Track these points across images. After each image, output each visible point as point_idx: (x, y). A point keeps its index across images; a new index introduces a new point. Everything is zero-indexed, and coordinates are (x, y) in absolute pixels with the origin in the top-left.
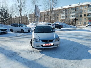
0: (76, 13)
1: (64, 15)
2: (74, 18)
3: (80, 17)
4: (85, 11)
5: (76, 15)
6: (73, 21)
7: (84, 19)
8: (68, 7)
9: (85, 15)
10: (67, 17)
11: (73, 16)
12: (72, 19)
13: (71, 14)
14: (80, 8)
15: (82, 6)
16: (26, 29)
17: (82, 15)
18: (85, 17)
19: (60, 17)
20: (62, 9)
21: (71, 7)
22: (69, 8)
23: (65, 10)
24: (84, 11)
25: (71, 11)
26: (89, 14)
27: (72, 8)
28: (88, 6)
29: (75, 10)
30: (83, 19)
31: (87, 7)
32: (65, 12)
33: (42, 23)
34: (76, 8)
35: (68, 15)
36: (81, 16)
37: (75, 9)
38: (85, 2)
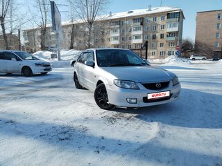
0: (143, 31)
1: (117, 34)
2: (140, 41)
3: (152, 40)
4: (163, 27)
5: (143, 34)
6: (142, 49)
7: (162, 45)
8: (124, 14)
9: (162, 36)
10: (123, 39)
11: (137, 37)
12: (136, 44)
13: (134, 33)
14: (152, 19)
15: (155, 16)
16: (37, 65)
17: (157, 34)
18: (163, 41)
19: (109, 40)
20: (112, 20)
21: (131, 17)
22: (128, 18)
23: (119, 22)
24: (159, 27)
25: (132, 24)
26: (170, 33)
27: (135, 19)
28: (168, 14)
29: (141, 24)
30: (159, 44)
31: (166, 17)
32: (118, 26)
33: (67, 52)
34: (143, 18)
35: (125, 34)
36: (154, 37)
37: (141, 20)
38: (161, 6)
